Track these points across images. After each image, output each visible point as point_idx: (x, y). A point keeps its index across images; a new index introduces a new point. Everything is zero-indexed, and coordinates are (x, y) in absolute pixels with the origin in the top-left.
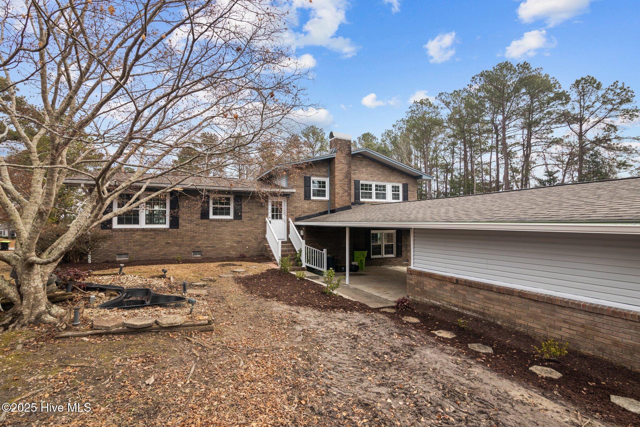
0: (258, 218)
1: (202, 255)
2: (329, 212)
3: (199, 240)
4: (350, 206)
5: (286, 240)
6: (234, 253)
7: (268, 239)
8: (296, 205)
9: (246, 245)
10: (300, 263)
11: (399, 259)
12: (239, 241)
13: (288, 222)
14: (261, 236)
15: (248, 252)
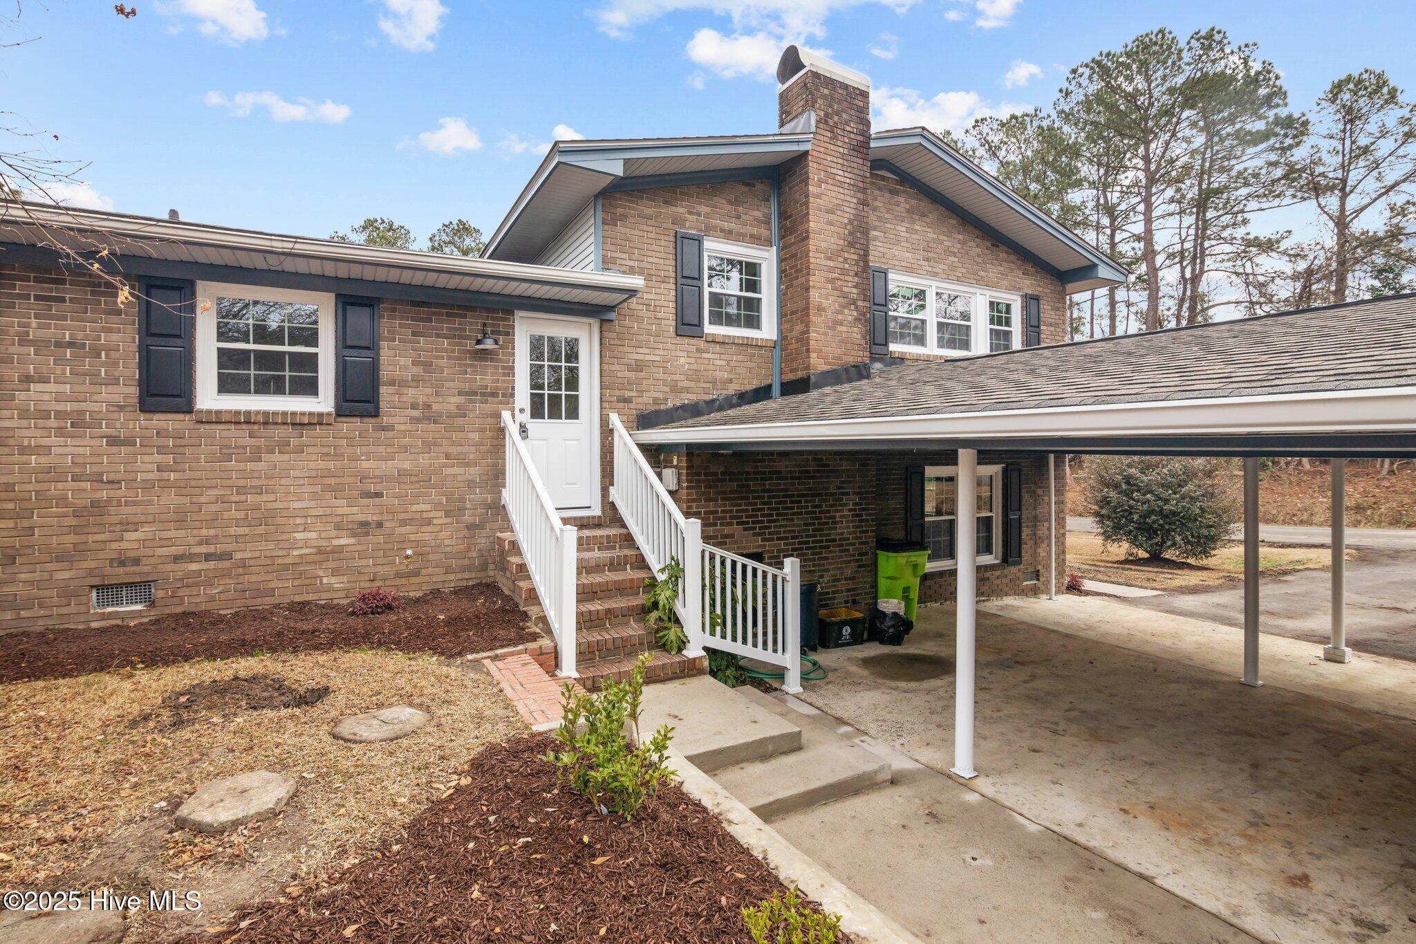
0: (462, 412)
1: (152, 604)
2: (776, 390)
3: (135, 527)
4: (867, 367)
5: (596, 511)
6: (336, 582)
7: (511, 508)
8: (643, 354)
9: (404, 541)
10: (672, 634)
11: (1013, 569)
12: (365, 524)
13: (607, 433)
14: (479, 496)
15: (416, 573)
